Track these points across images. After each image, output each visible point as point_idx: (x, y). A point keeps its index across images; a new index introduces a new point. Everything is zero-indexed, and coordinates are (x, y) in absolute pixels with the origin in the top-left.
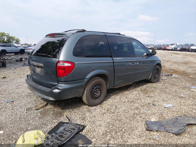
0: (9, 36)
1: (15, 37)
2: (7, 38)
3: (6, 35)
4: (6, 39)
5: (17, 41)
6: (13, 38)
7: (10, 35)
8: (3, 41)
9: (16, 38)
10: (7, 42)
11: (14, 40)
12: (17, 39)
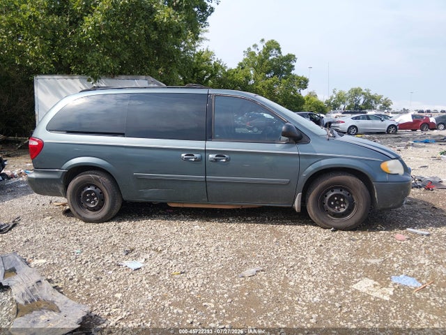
0: (369, 94)
1: (381, 97)
2: (365, 98)
3: (363, 94)
4: (361, 102)
5: (384, 105)
6: (376, 99)
7: (372, 93)
8: (357, 105)
9: (383, 98)
10: (363, 107)
11: (380, 102)
12: (385, 99)
